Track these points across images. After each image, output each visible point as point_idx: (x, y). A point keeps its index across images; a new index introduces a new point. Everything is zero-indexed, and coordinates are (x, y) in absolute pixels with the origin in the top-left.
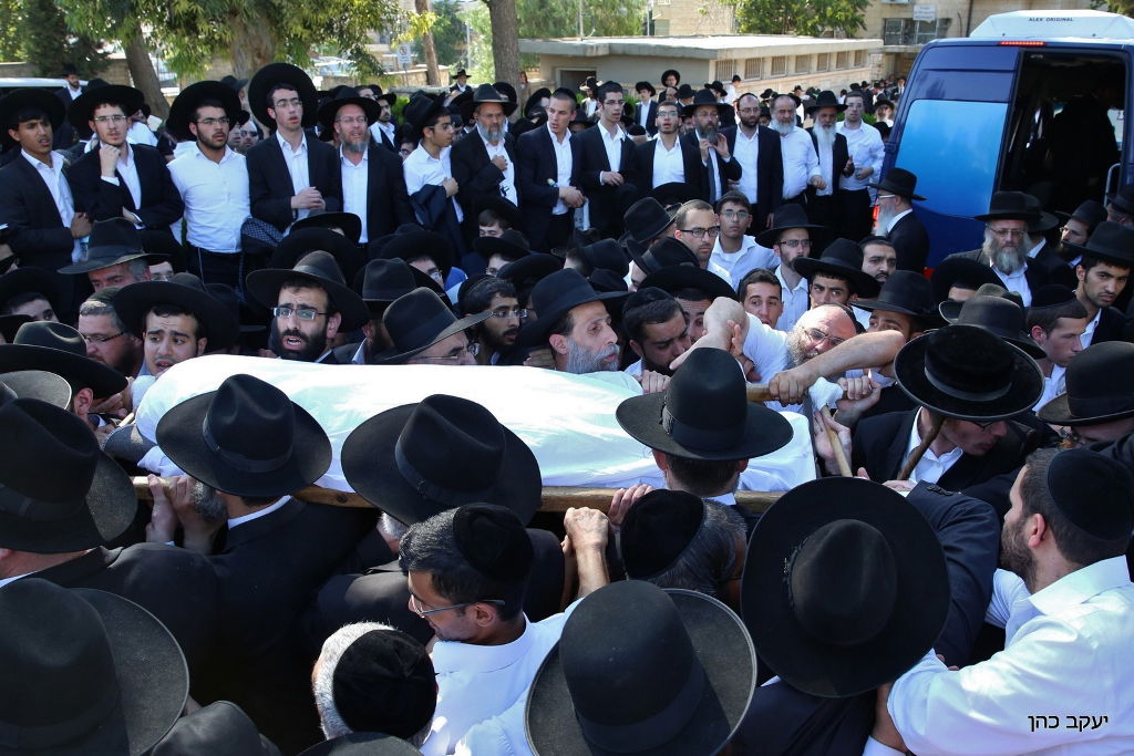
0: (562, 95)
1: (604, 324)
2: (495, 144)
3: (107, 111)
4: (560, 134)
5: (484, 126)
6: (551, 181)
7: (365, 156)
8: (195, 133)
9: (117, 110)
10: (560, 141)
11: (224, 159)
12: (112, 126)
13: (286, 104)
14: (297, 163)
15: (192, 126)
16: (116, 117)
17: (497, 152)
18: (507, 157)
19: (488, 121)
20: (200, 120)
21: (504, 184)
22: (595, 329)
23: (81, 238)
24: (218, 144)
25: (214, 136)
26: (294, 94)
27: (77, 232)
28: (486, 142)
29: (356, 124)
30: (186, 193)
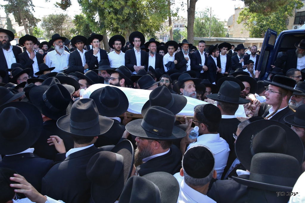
0: (202, 42)
1: (192, 86)
2: (186, 54)
3: (96, 40)
4: (202, 52)
5: (184, 49)
6: (200, 64)
7: (155, 55)
8: (114, 47)
9: (98, 40)
10: (202, 54)
11: (120, 54)
12: (97, 44)
13: (137, 41)
14: (138, 56)
15: (113, 45)
16: (97, 42)
17: (186, 56)
18: (189, 58)
19: (185, 48)
20: (115, 44)
21: (187, 64)
22: (190, 87)
23: (86, 69)
24: (118, 50)
25: (118, 48)
26: (139, 39)
27: (85, 68)
28: (184, 53)
29: (154, 47)
30: (111, 61)
